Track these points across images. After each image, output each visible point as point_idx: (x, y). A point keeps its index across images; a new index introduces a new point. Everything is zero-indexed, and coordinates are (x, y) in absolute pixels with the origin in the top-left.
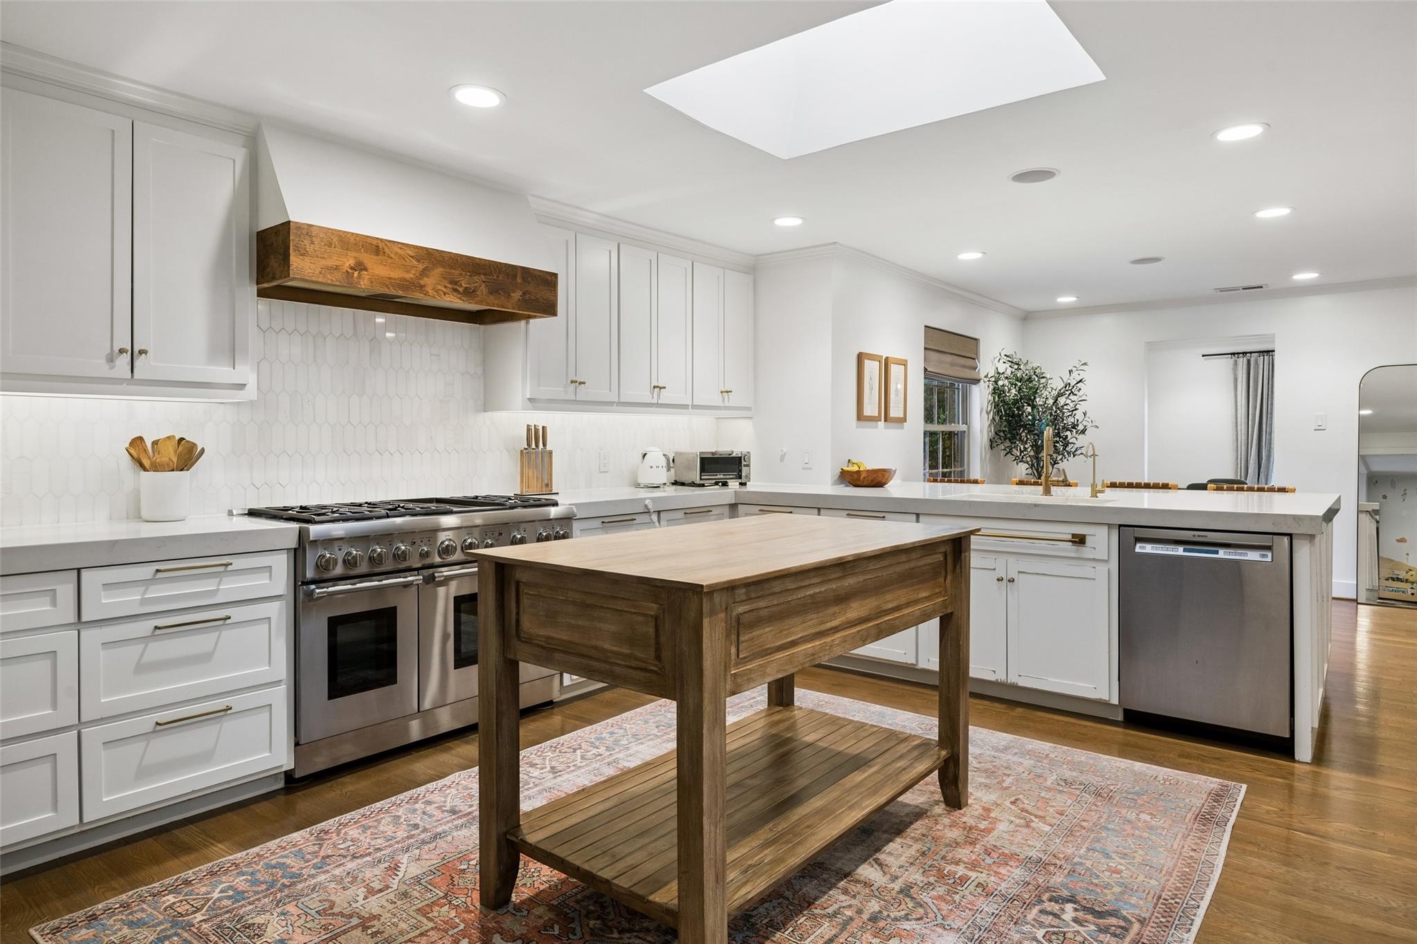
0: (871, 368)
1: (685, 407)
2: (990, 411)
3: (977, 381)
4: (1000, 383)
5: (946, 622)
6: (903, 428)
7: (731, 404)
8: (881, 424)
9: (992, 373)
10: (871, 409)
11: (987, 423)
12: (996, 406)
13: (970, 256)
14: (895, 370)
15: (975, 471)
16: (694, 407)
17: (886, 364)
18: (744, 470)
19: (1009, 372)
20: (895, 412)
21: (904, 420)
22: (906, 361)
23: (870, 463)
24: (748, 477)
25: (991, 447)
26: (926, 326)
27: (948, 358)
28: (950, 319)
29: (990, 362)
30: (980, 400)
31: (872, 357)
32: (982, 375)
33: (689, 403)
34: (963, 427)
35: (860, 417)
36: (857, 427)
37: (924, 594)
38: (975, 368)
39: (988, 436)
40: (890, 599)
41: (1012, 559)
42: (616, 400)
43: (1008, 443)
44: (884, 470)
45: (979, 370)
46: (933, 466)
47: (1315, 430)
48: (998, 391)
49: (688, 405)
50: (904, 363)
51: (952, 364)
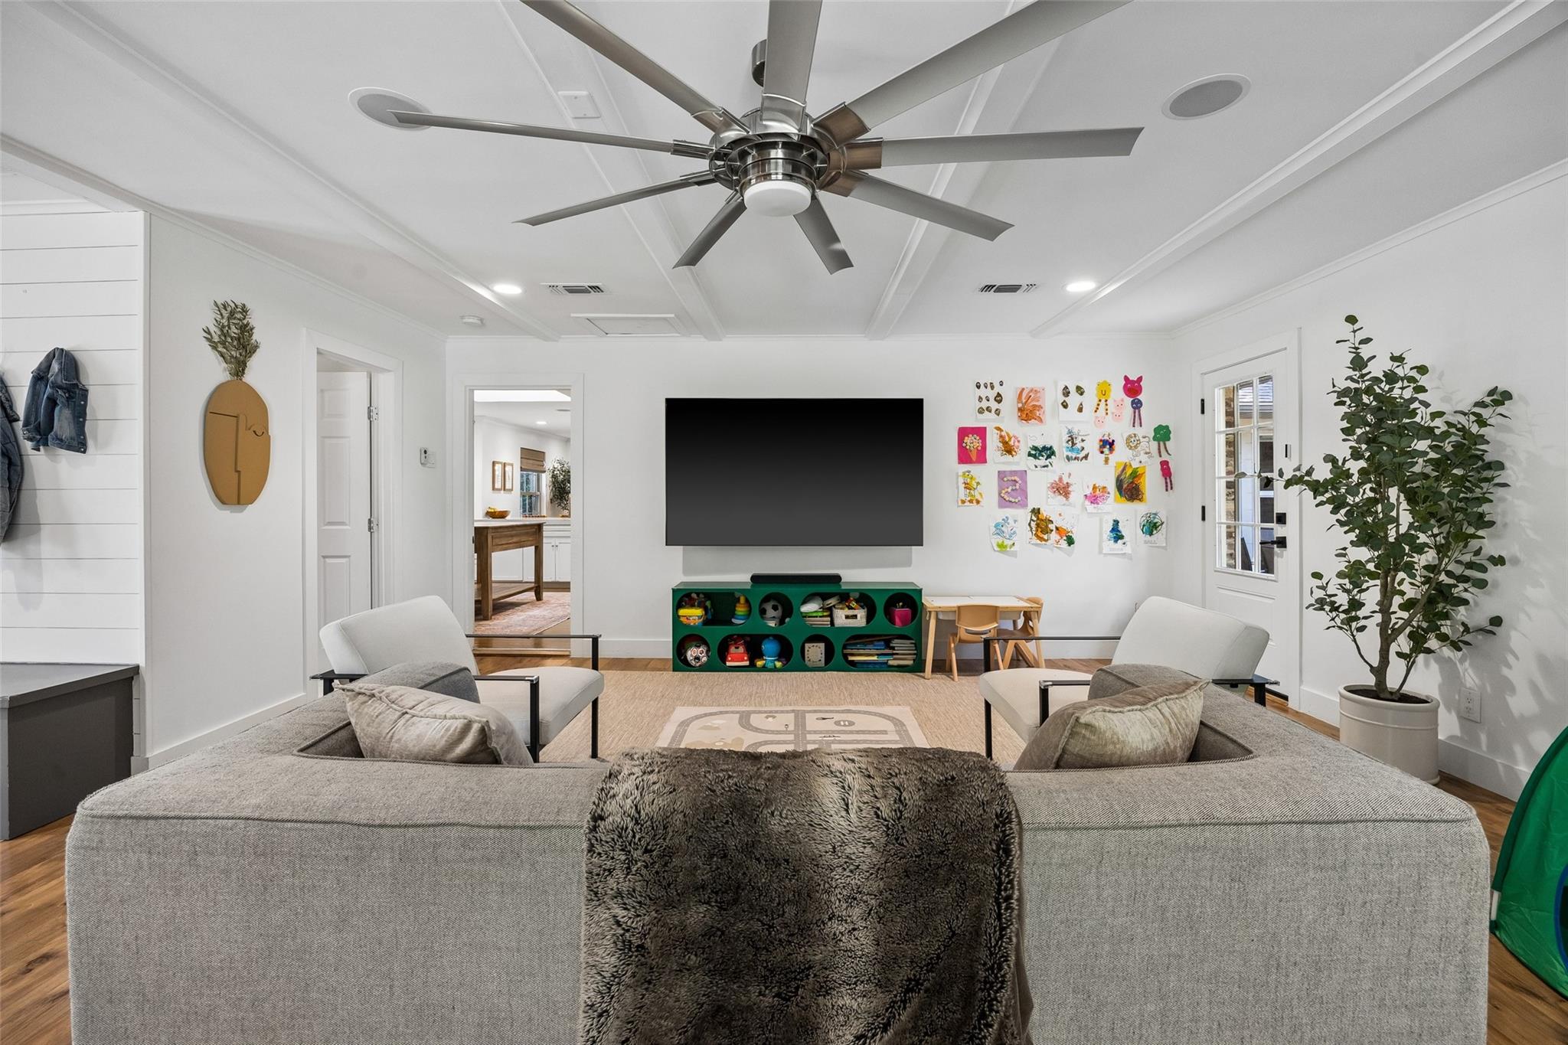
0: (498, 467)
2: (550, 485)
3: (545, 472)
4: (555, 473)
5: (536, 548)
6: (511, 492)
8: (502, 492)
9: (551, 468)
10: (498, 485)
11: (549, 491)
12: (554, 483)
14: (508, 469)
15: (544, 513)
17: (504, 465)
19: (559, 468)
20: (508, 486)
21: (512, 490)
23: (499, 508)
25: (551, 502)
26: (521, 448)
27: (531, 462)
28: (532, 444)
29: (551, 463)
30: (546, 479)
31: (498, 463)
32: (547, 469)
34: (538, 492)
35: (494, 489)
36: (493, 493)
37: (531, 539)
39: (549, 497)
40: (524, 538)
41: (557, 539)
43: (559, 501)
44: (506, 511)
45: (545, 467)
46: (524, 511)
48: (554, 476)
50: (512, 465)
51: (533, 464)
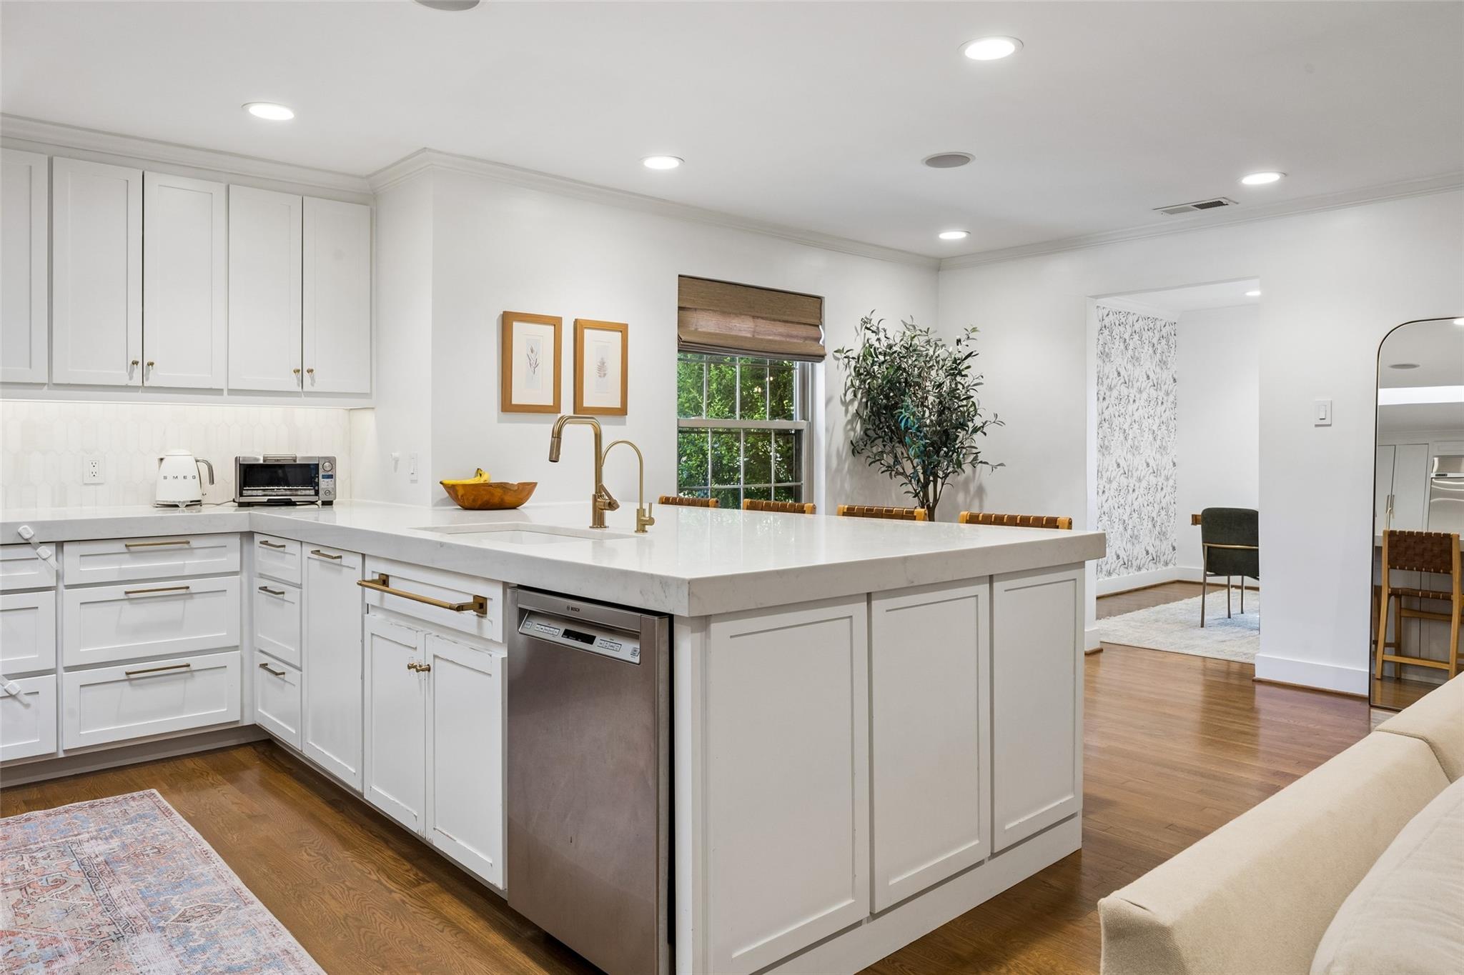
0: (536, 335)
1: (219, 392)
2: (852, 401)
3: (821, 357)
6: (624, 424)
7: (316, 388)
9: (853, 346)
10: (534, 394)
11: (843, 418)
13: (661, 163)
14: (601, 339)
16: (232, 392)
17: (574, 329)
18: (324, 484)
20: (599, 400)
21: (620, 411)
22: (626, 326)
24: (332, 492)
25: (854, 452)
26: (680, 276)
27: (746, 323)
30: (831, 384)
31: (538, 319)
32: (829, 351)
33: (222, 385)
34: (802, 424)
35: (506, 406)
36: (499, 421)
38: (818, 339)
39: (847, 437)
42: (46, 381)
43: (878, 447)
45: (824, 342)
47: (1317, 426)
49: (222, 390)
50: (619, 329)
51: (756, 333)
